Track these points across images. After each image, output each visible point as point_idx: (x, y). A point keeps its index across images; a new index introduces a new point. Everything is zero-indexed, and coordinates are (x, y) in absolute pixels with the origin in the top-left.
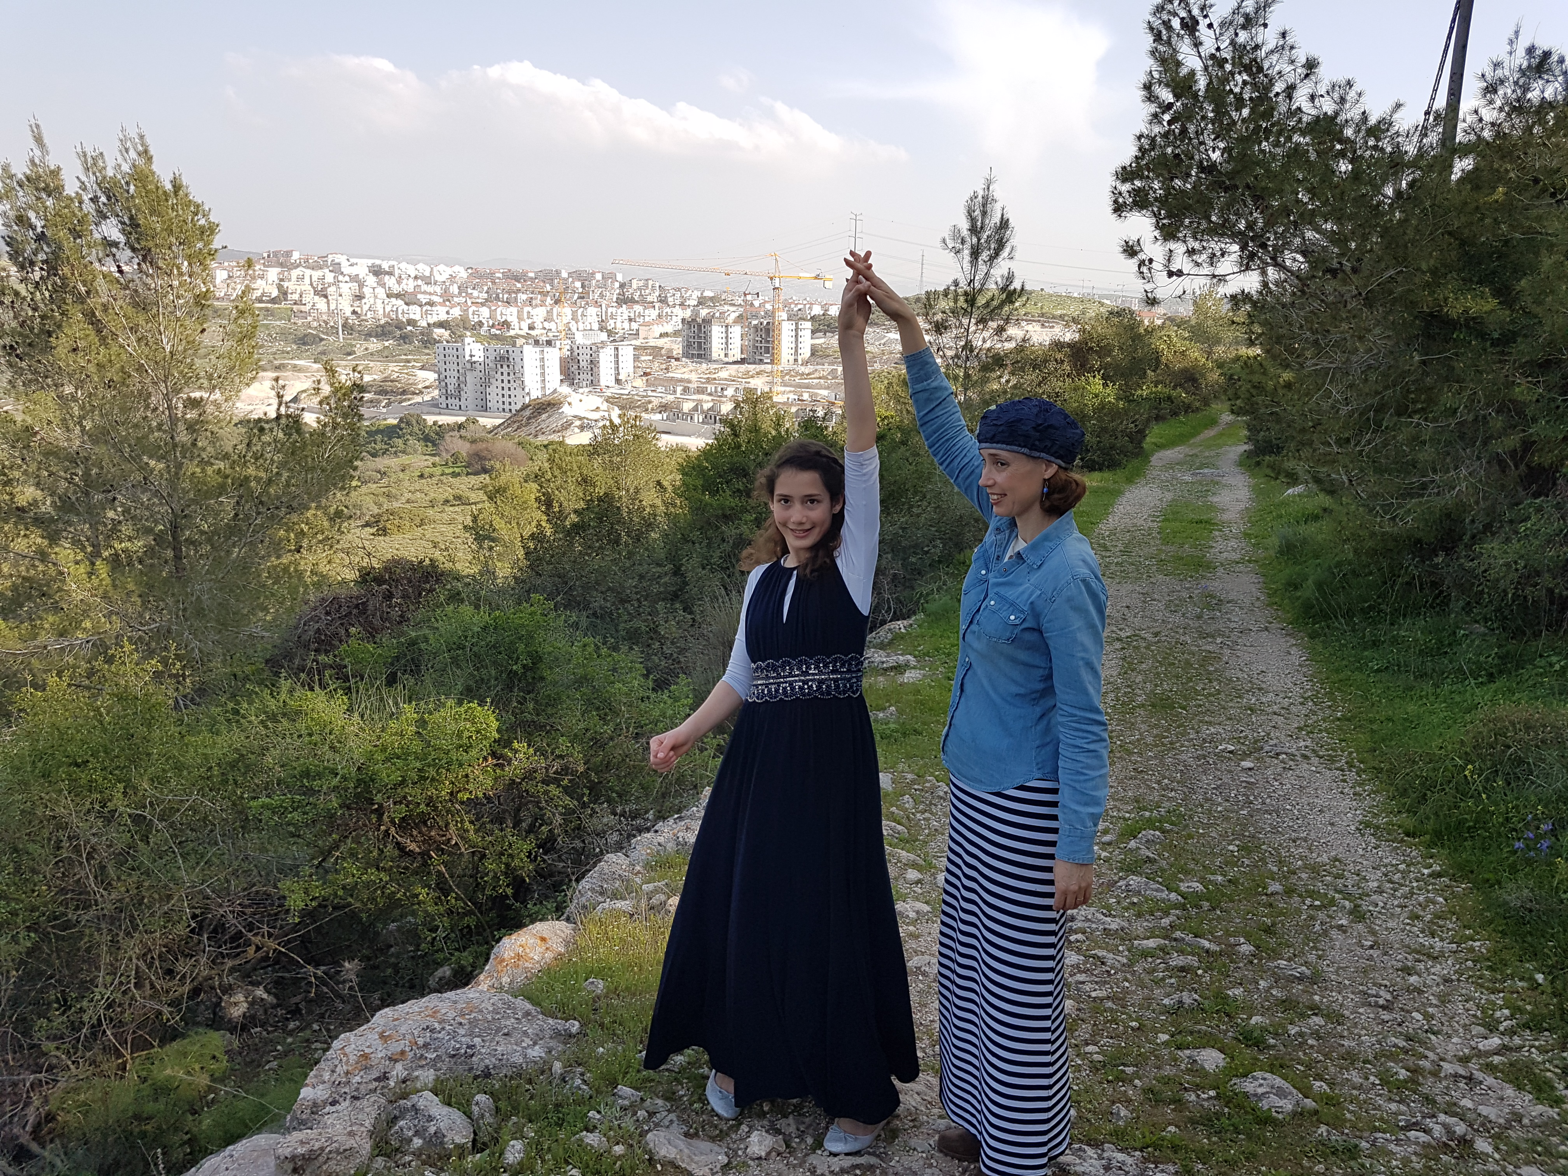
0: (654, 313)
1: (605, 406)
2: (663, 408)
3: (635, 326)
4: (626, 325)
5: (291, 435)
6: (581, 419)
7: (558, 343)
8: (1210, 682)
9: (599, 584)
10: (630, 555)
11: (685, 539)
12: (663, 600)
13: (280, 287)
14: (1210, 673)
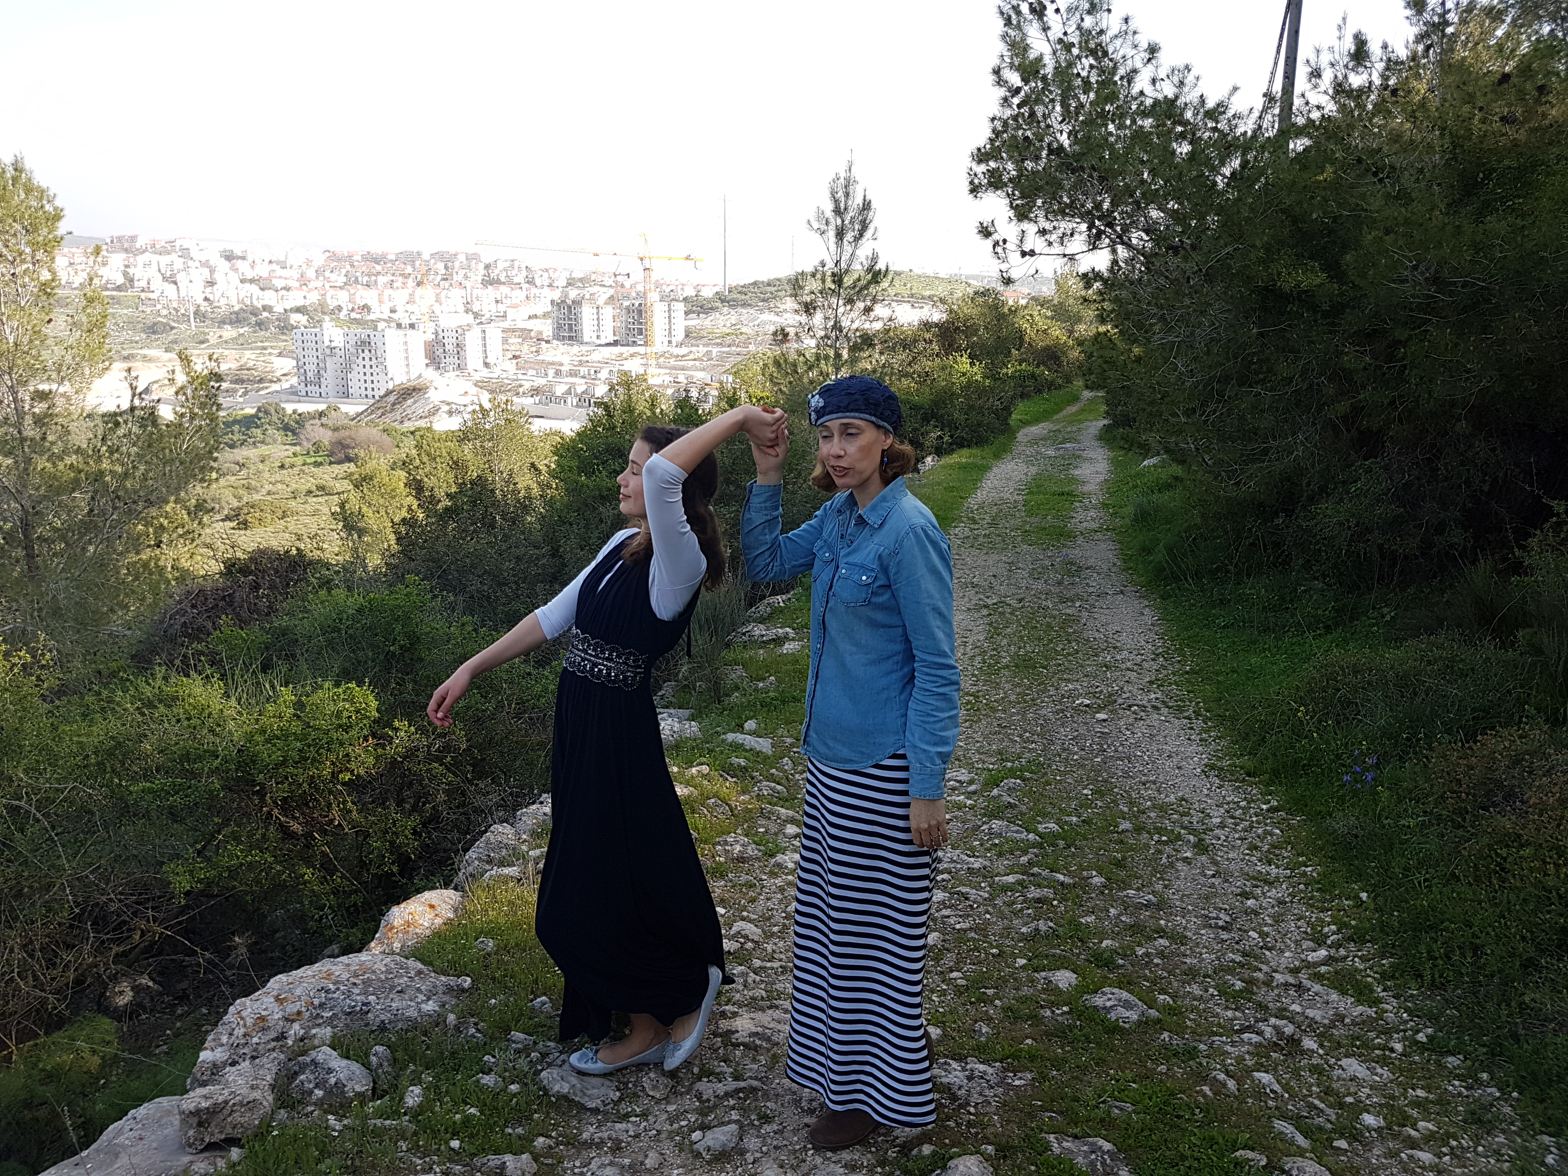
0: (519, 295)
1: (474, 390)
2: (535, 391)
3: (501, 308)
4: (493, 305)
5: (146, 426)
6: (448, 404)
7: (421, 326)
8: (1070, 642)
9: (476, 568)
10: (506, 538)
11: (562, 521)
12: (542, 582)
13: (125, 274)
14: (1069, 634)
